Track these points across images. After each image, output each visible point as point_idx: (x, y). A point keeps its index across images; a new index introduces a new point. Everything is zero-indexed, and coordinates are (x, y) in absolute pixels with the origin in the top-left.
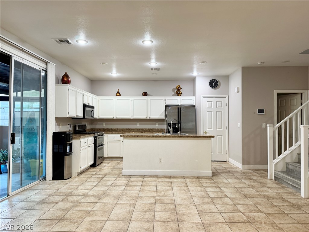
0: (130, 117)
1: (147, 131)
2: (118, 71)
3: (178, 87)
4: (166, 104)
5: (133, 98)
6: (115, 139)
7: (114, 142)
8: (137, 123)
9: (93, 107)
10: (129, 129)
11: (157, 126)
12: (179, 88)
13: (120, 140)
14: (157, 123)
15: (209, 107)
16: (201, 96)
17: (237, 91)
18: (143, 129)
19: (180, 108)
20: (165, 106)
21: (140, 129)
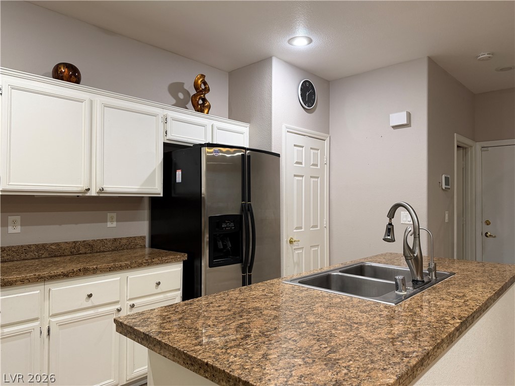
1: (67, 252)
3: (199, 82)
4: (169, 136)
11: (112, 228)
14: (114, 215)
15: (297, 163)
16: (283, 126)
17: (405, 122)
18: (44, 247)
19: (249, 157)
20: (165, 144)
21: (29, 246)
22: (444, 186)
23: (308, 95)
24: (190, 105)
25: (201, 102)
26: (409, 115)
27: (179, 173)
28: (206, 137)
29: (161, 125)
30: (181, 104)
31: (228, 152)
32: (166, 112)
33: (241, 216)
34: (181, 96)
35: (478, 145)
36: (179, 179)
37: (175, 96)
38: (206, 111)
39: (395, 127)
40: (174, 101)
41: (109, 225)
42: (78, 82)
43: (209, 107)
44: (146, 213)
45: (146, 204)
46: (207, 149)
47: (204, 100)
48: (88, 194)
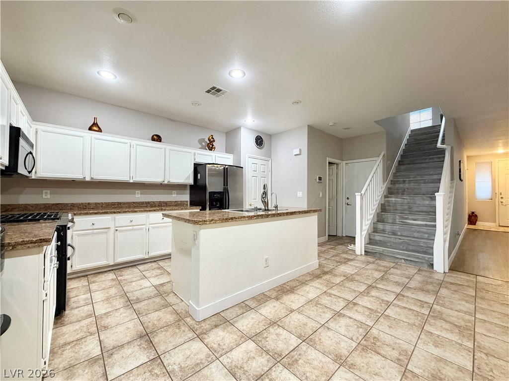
0: (128, 179)
1: (157, 205)
3: (210, 138)
4: (196, 161)
5: (134, 142)
6: (95, 227)
7: (93, 233)
8: (137, 192)
10: (119, 203)
11: (174, 197)
12: (212, 140)
13: (109, 228)
14: (175, 192)
15: (254, 171)
16: (247, 155)
17: (298, 153)
18: (148, 203)
19: (227, 168)
20: (194, 164)
21: (143, 202)
22: (318, 181)
23: (259, 141)
24: (207, 148)
25: (211, 146)
26: (300, 150)
27: (199, 175)
28: (212, 161)
29: (193, 156)
30: (203, 148)
31: (217, 167)
32: (195, 151)
33: (223, 192)
34: (204, 144)
35: (344, 162)
36: (199, 178)
37: (201, 144)
38: (213, 150)
39: (295, 155)
40: (201, 146)
41: (173, 195)
42: (160, 141)
43: (215, 148)
44: (188, 191)
45: (188, 188)
46: (208, 165)
47: (213, 145)
48: (164, 183)
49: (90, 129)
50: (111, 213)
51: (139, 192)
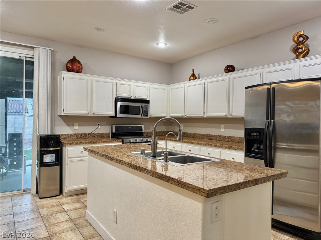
0: (203, 115)
2: (168, 38)
3: (296, 39)
5: (207, 80)
8: (222, 126)
9: (147, 102)
10: (211, 136)
19: (274, 89)
21: (226, 136)
25: (300, 50)
31: (257, 89)
32: (264, 70)
33: (264, 129)
49: (190, 80)
50: (198, 144)
51: (224, 126)
